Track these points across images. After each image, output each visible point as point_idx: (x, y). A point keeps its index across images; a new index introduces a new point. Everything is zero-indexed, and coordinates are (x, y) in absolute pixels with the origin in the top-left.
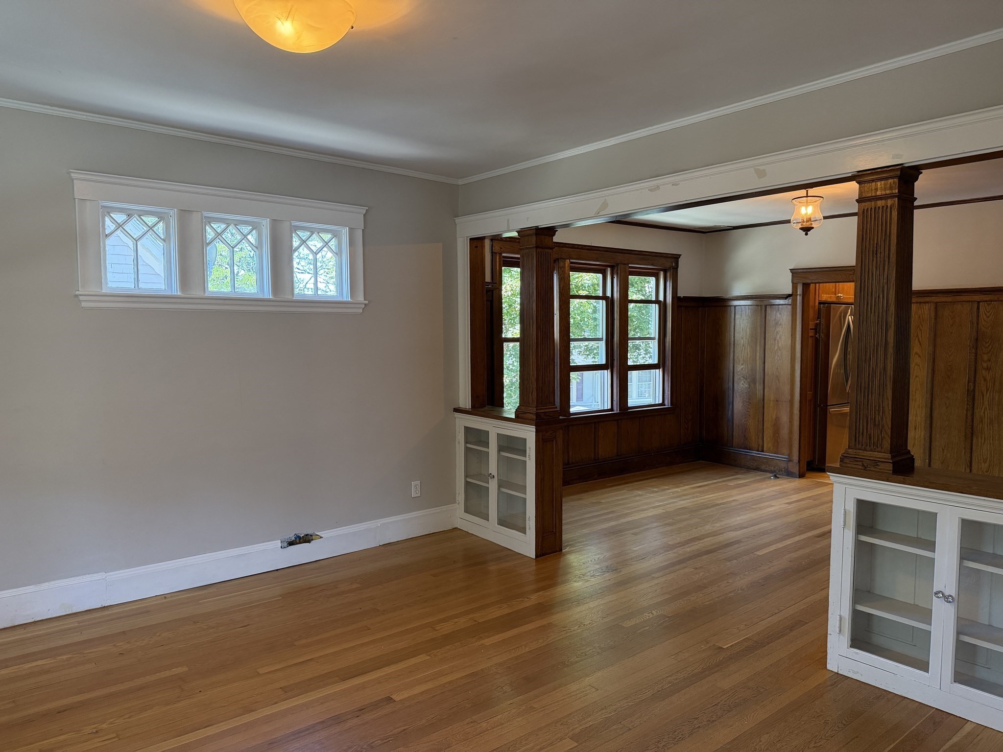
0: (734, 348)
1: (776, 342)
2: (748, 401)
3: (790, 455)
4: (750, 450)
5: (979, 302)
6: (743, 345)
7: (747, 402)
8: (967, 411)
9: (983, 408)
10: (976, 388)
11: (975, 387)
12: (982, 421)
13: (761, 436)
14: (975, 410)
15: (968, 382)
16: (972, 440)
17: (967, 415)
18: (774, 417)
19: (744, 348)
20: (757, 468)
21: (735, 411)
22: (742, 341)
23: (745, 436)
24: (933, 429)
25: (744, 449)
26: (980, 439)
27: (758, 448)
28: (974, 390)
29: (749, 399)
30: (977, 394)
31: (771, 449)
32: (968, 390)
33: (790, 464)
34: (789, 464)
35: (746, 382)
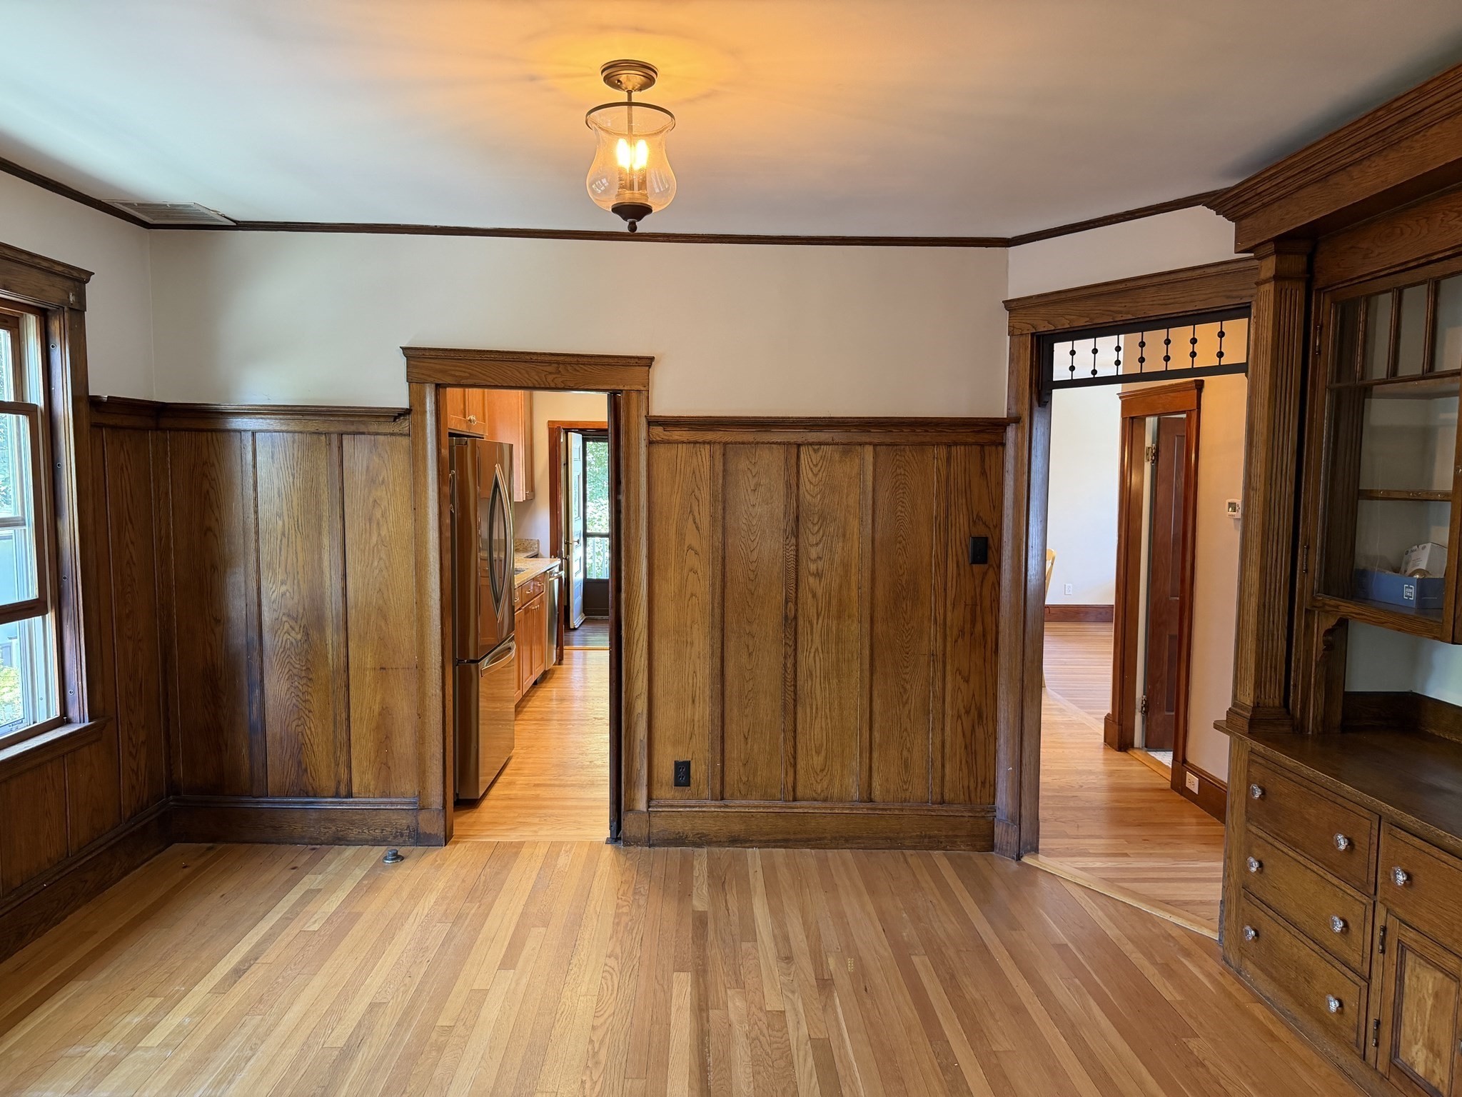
0: (257, 541)
1: (374, 526)
2: (303, 674)
3: (422, 794)
4: (315, 796)
5: (799, 446)
6: (283, 534)
7: (301, 678)
8: (785, 658)
9: (813, 650)
10: (800, 611)
11: (796, 610)
12: (811, 674)
13: (343, 758)
14: (799, 655)
15: (787, 602)
16: (795, 713)
17: (785, 665)
18: (377, 708)
19: (285, 541)
20: (339, 839)
21: (270, 702)
22: (280, 523)
23: (300, 763)
24: (727, 699)
25: (299, 796)
26: (808, 710)
27: (337, 788)
28: (796, 618)
29: (308, 669)
30: (801, 622)
31: (372, 787)
32: (786, 617)
33: (423, 816)
34: (420, 818)
35: (297, 629)
